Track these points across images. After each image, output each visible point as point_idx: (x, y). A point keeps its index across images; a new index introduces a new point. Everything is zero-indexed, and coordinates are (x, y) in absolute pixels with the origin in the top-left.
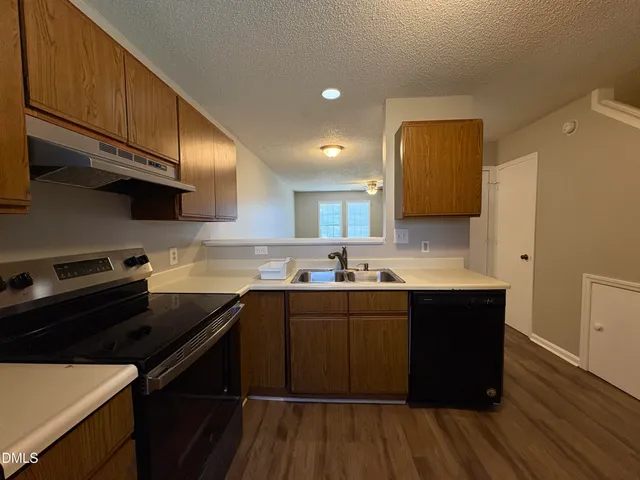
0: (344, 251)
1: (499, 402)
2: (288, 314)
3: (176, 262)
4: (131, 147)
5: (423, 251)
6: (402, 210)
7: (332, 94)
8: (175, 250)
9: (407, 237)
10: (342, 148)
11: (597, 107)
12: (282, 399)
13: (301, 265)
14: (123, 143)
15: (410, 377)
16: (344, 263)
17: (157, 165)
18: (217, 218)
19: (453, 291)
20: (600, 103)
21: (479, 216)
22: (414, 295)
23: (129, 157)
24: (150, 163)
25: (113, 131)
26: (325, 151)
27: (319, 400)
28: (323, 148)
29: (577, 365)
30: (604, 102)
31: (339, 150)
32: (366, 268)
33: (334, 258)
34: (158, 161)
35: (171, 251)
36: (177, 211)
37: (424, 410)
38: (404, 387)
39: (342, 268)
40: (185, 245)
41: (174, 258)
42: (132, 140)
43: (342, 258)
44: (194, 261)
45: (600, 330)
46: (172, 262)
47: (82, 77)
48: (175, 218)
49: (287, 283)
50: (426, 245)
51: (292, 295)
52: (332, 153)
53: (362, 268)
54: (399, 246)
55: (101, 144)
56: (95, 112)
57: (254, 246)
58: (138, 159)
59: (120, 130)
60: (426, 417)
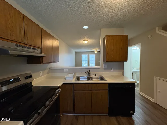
0: (90, 71)
1: (134, 115)
2: (74, 90)
3: (41, 75)
4: (26, 44)
5: (111, 70)
6: (105, 59)
7: (86, 27)
8: (41, 72)
9: (107, 67)
10: (88, 41)
11: (157, 32)
12: (72, 114)
13: (77, 74)
14: (23, 43)
15: (109, 108)
16: (89, 74)
17: (35, 49)
18: (54, 62)
19: (121, 83)
20: (158, 31)
21: (127, 61)
22: (110, 85)
23: (25, 47)
24: (32, 49)
25: (20, 40)
26: (84, 42)
27: (83, 115)
28: (83, 41)
29: (153, 101)
30: (159, 30)
31: (88, 42)
32: (96, 75)
33: (87, 73)
34: (35, 48)
35: (40, 72)
36: (41, 62)
37: (113, 117)
38: (107, 110)
39: (89, 76)
40: (44, 70)
41: (41, 74)
42: (26, 42)
43: (89, 73)
44: (47, 74)
45: (160, 92)
46: (40, 75)
47: (8, 24)
48: (40, 64)
49: (73, 81)
50: (112, 69)
51: (75, 85)
52: (86, 42)
53: (94, 75)
54: (105, 69)
55: (15, 44)
56: (13, 35)
57: (64, 69)
58: (28, 48)
59: (22, 39)
60: (113, 119)
